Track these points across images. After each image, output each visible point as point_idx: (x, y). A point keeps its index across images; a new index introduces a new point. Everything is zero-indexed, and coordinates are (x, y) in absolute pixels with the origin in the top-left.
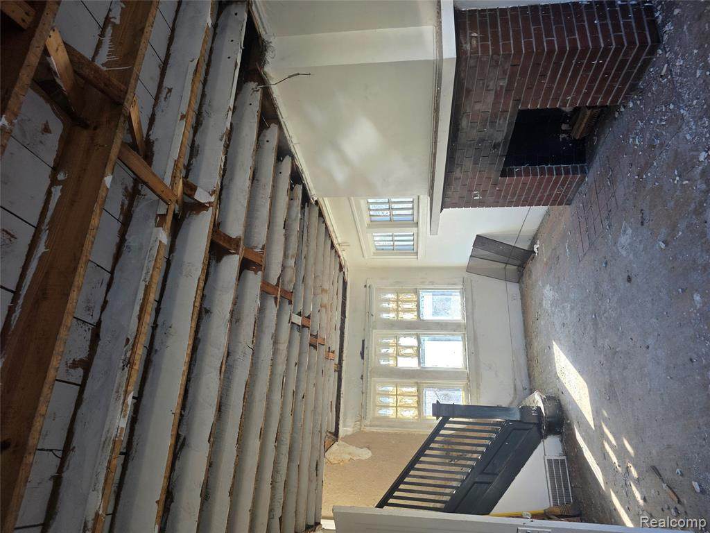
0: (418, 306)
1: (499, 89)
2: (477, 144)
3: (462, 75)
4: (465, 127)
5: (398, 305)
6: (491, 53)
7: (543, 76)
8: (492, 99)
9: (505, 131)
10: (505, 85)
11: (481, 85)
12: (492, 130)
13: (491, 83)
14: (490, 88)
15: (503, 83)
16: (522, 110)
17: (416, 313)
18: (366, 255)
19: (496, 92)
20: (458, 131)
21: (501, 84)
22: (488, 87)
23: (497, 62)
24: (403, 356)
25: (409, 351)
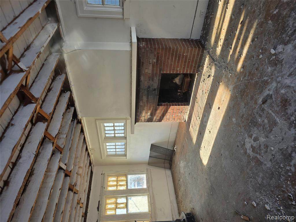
0: (127, 183)
1: (153, 63)
2: (148, 89)
3: (140, 56)
4: (142, 80)
5: (117, 183)
6: (149, 47)
7: (168, 58)
8: (151, 68)
9: (158, 83)
10: (156, 61)
11: (147, 61)
12: (152, 82)
13: (151, 60)
14: (151, 62)
15: (155, 61)
16: (163, 74)
17: (126, 186)
18: (103, 157)
19: (153, 65)
20: (140, 82)
21: (154, 61)
22: (150, 62)
23: (152, 51)
24: (119, 208)
25: (122, 206)
